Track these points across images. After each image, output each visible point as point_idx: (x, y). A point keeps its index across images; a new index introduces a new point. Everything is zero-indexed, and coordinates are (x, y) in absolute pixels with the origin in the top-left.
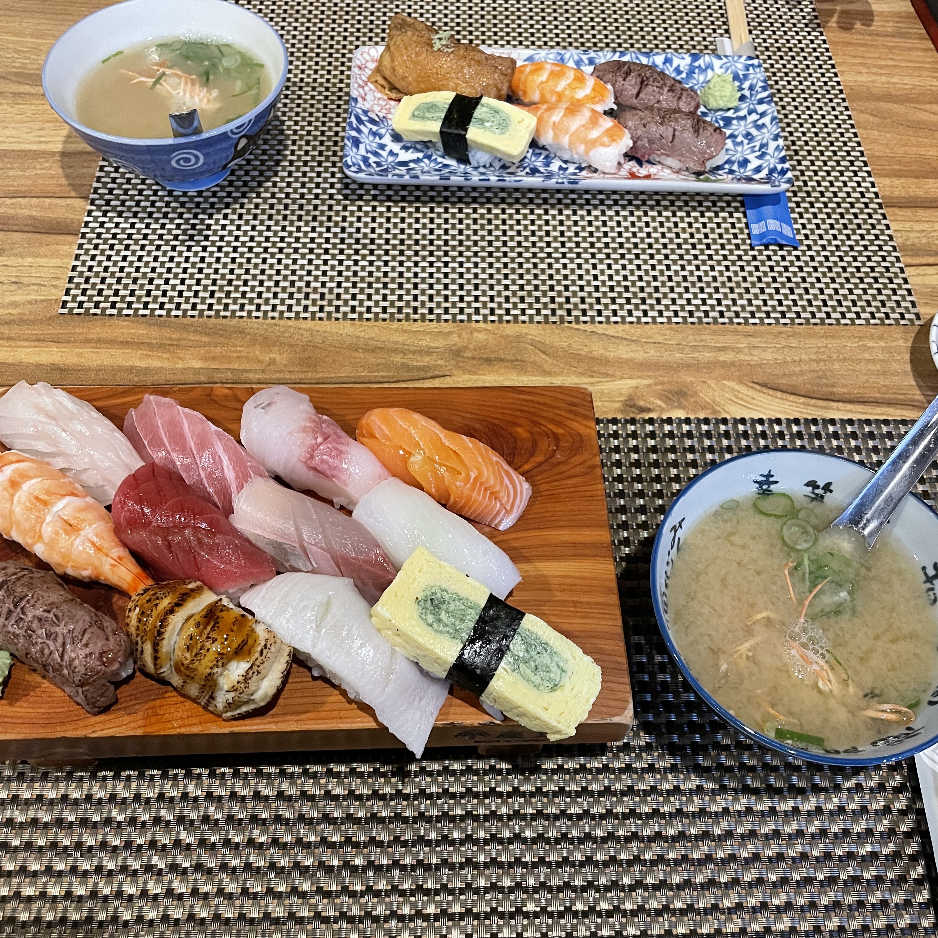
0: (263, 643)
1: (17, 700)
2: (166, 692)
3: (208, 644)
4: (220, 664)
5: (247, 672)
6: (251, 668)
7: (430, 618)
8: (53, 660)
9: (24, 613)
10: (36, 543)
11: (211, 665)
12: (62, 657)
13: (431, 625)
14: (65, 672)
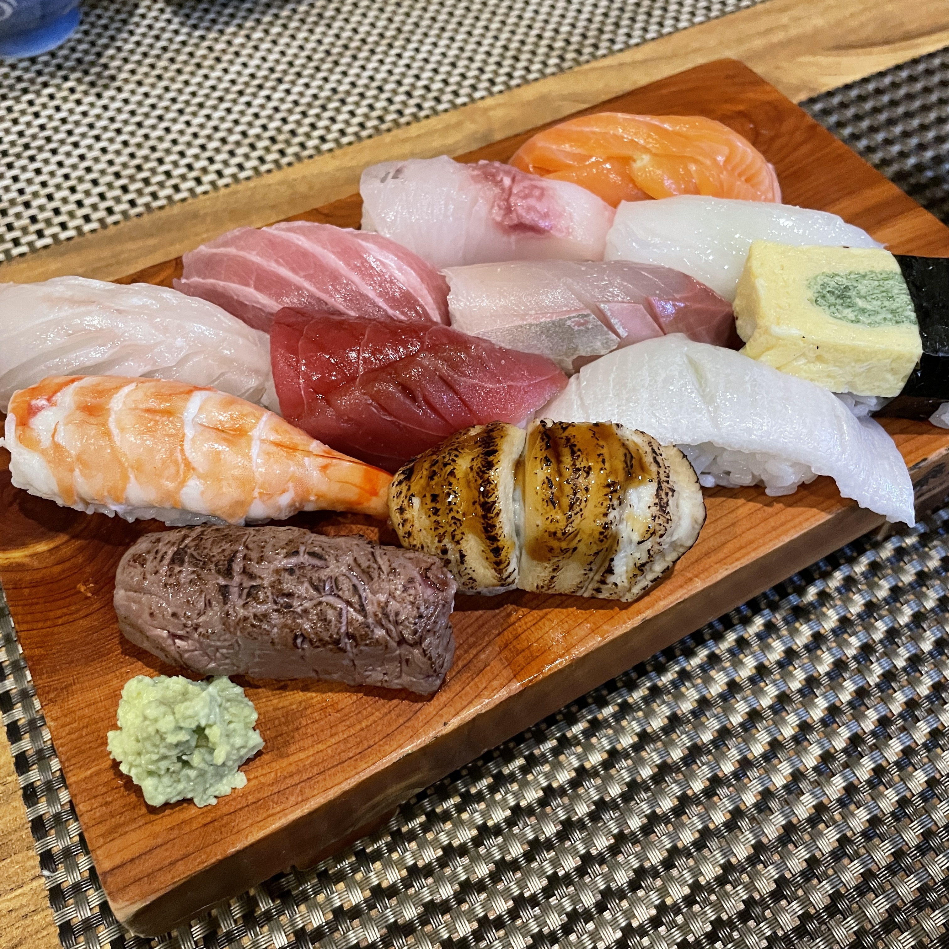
0: (649, 450)
1: (287, 744)
2: (509, 615)
3: (582, 481)
4: (615, 502)
5: (657, 495)
6: (660, 488)
7: (849, 313)
8: (349, 623)
9: (252, 576)
10: (183, 483)
11: (603, 510)
12: (362, 610)
13: (858, 321)
14: (379, 633)
